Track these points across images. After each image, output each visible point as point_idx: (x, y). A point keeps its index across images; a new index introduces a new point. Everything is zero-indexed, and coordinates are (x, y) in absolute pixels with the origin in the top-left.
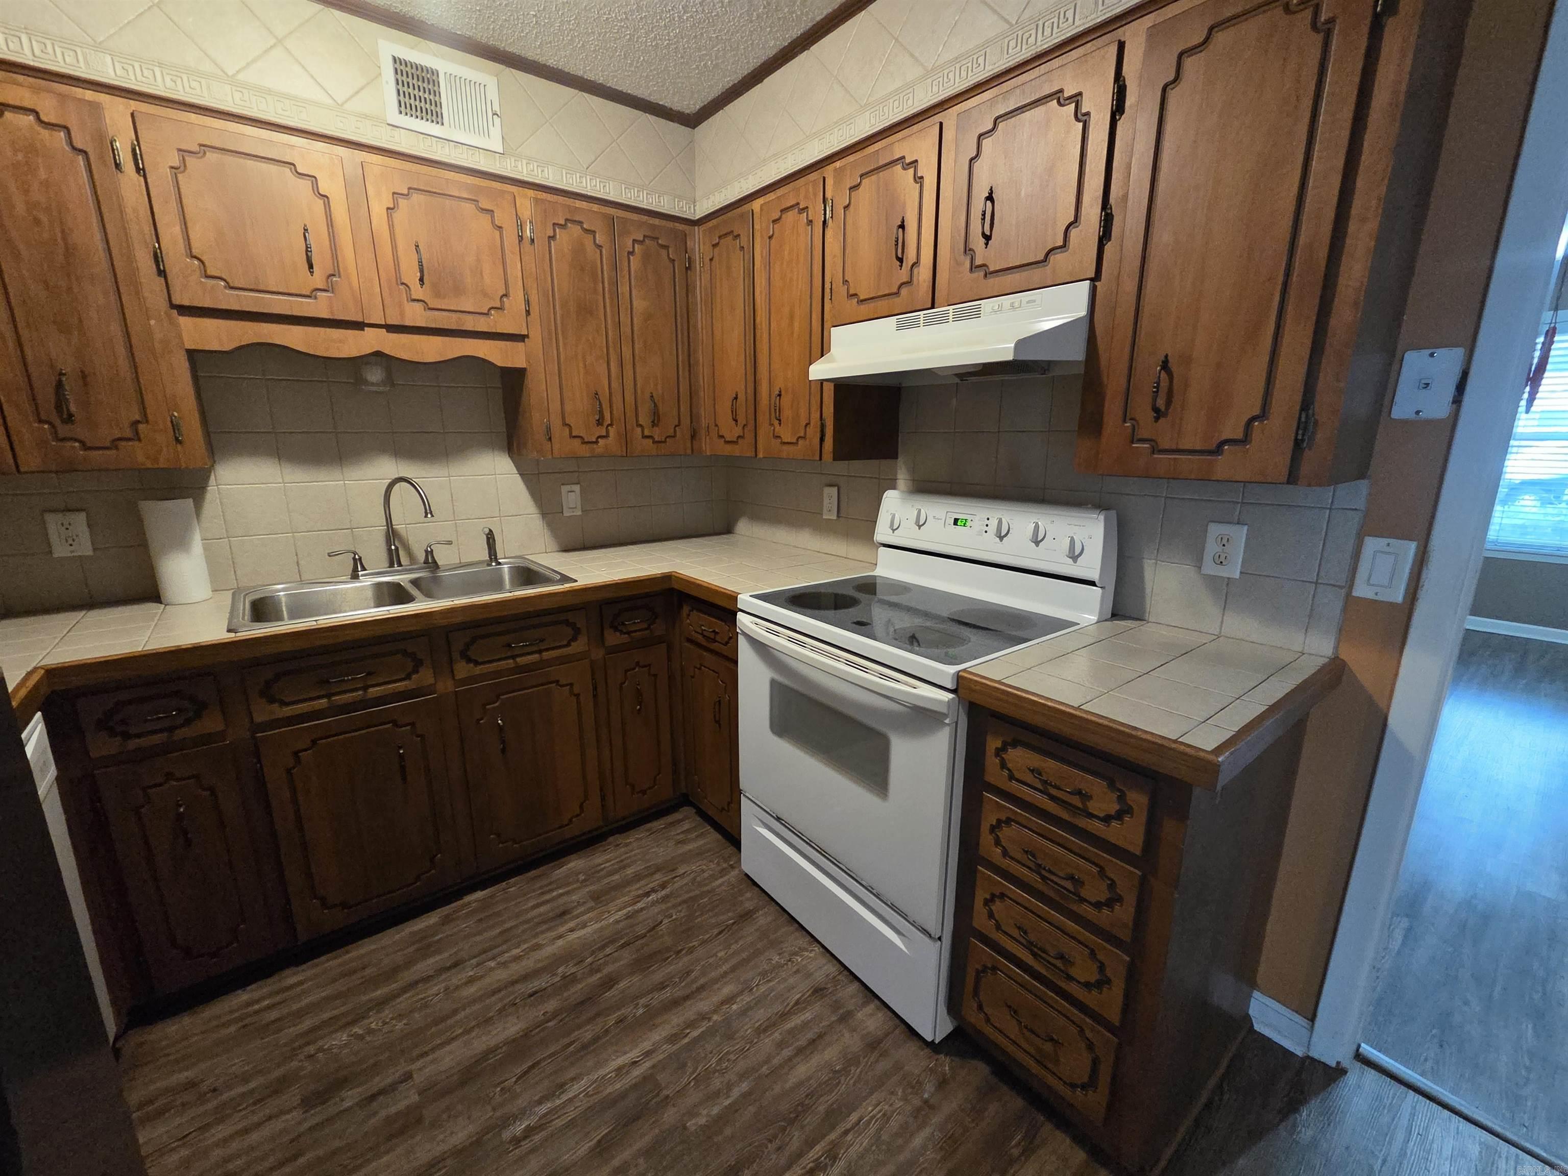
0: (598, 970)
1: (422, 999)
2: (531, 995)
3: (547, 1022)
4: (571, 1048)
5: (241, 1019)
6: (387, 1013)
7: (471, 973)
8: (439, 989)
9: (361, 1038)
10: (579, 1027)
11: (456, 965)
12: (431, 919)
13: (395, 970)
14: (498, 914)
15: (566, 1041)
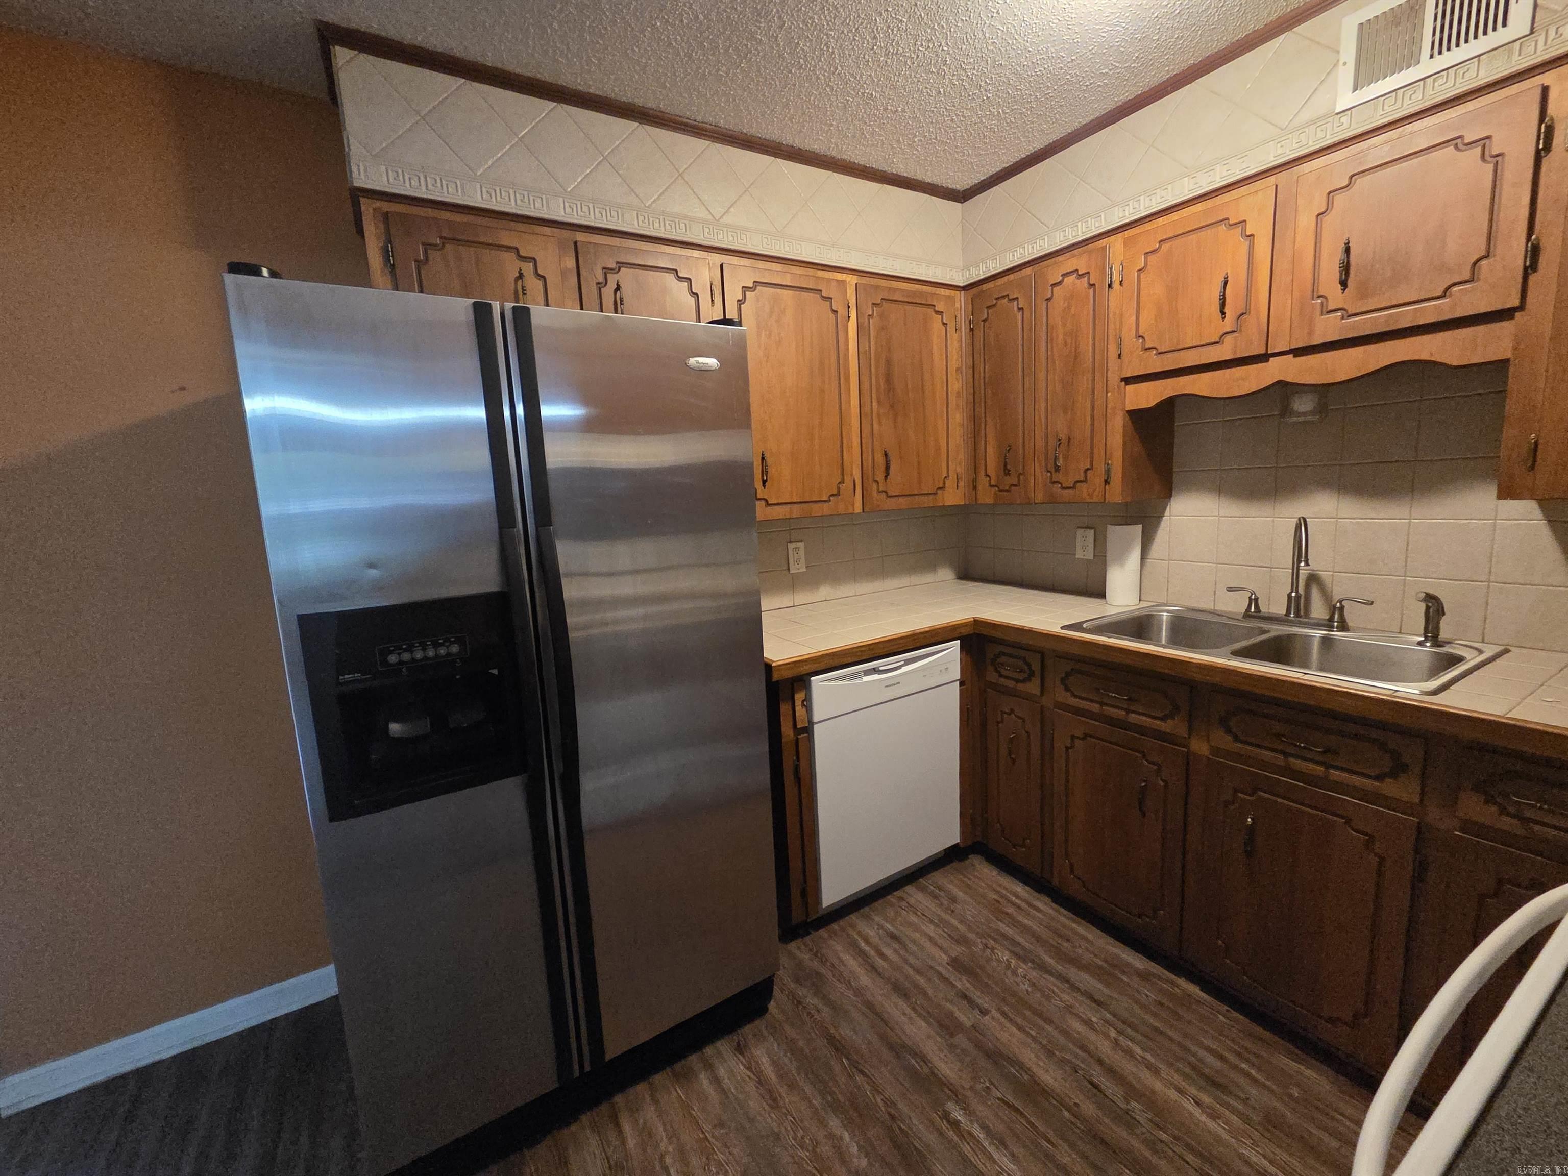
0: (1155, 1152)
1: (1054, 992)
2: (1092, 1083)
3: (1067, 1110)
4: (1045, 1144)
5: (1002, 897)
6: (1034, 974)
7: (1094, 1019)
8: (1068, 1001)
9: (1008, 966)
10: (1073, 1146)
11: (1098, 1003)
12: (1137, 961)
13: (1074, 961)
14: (1179, 1018)
15: (1051, 1135)
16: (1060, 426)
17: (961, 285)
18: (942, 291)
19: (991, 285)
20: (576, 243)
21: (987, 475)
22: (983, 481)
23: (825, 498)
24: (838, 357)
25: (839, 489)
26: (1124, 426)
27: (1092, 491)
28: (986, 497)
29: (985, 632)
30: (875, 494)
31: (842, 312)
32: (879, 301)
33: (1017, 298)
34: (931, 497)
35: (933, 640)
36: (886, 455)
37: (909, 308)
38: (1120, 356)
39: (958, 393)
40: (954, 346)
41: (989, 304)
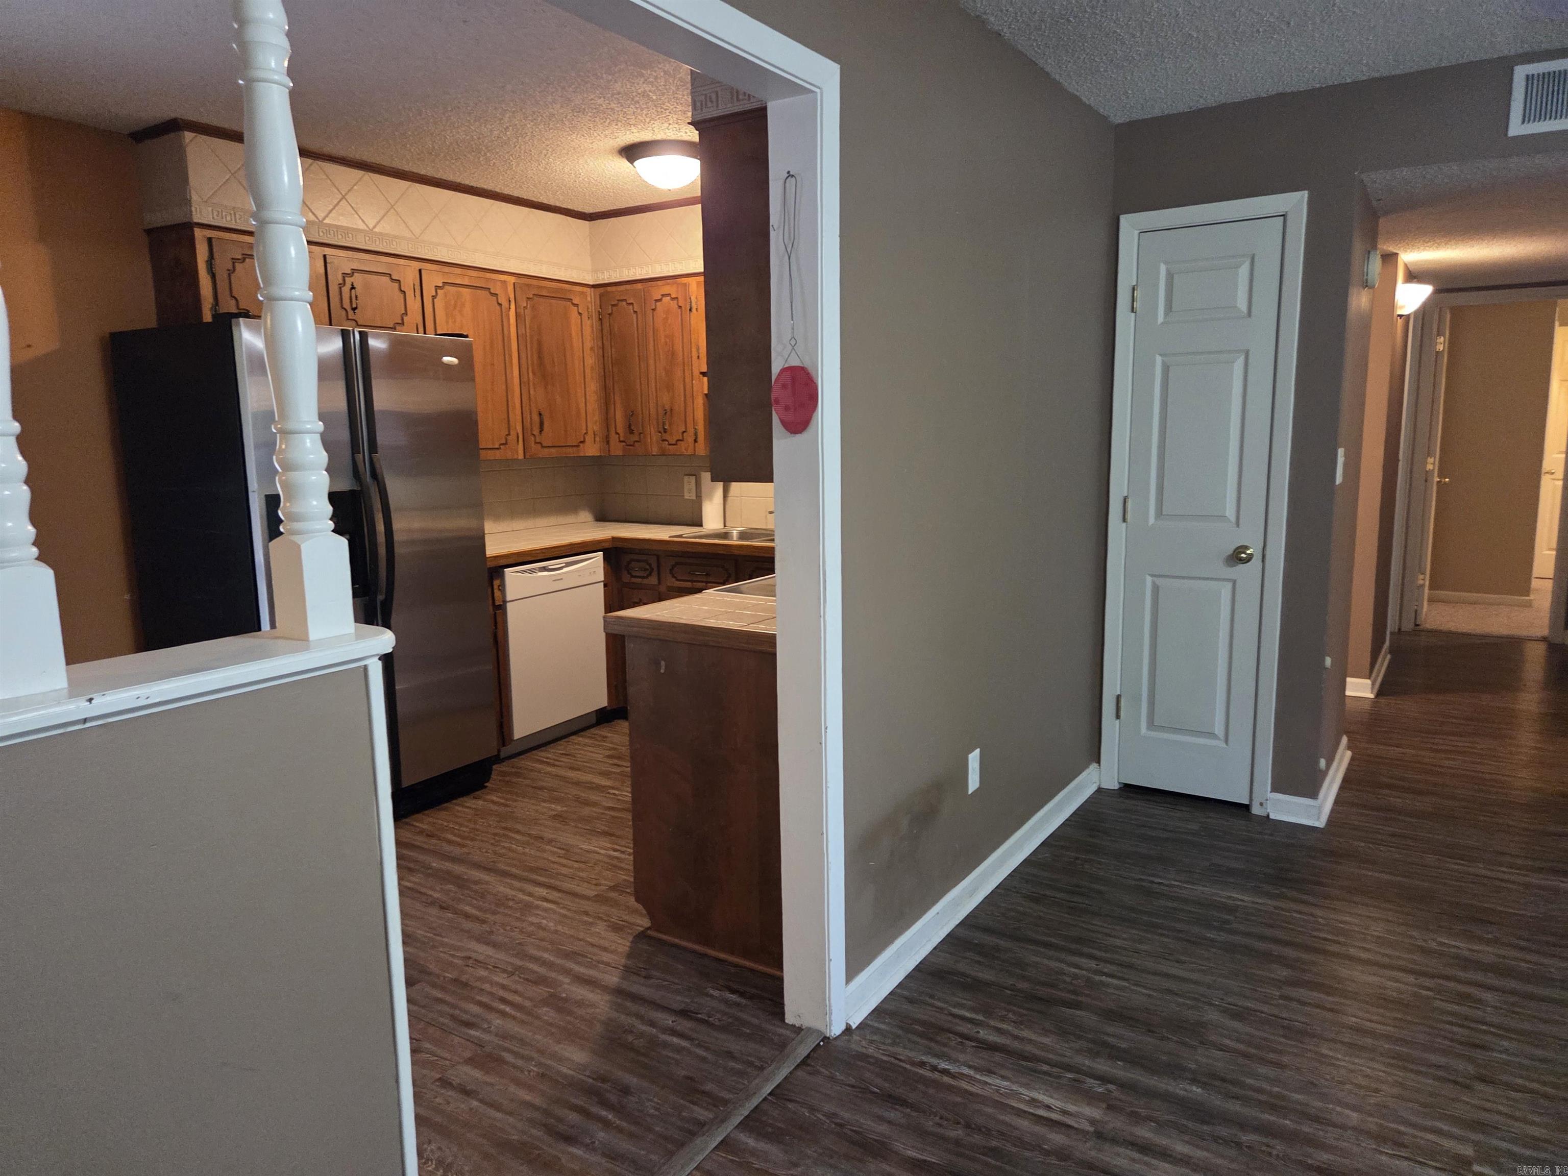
16: (665, 399)
17: (591, 283)
18: (578, 288)
19: (614, 289)
20: (325, 256)
21: (617, 433)
22: (614, 438)
23: (497, 446)
24: (504, 339)
25: (506, 440)
26: (704, 404)
27: (686, 448)
28: (617, 449)
29: (619, 545)
30: (533, 445)
31: (505, 304)
32: (531, 296)
33: (632, 304)
34: (575, 449)
35: (582, 550)
36: (540, 414)
37: (553, 301)
38: (698, 357)
39: (592, 367)
40: (587, 330)
41: (613, 303)
